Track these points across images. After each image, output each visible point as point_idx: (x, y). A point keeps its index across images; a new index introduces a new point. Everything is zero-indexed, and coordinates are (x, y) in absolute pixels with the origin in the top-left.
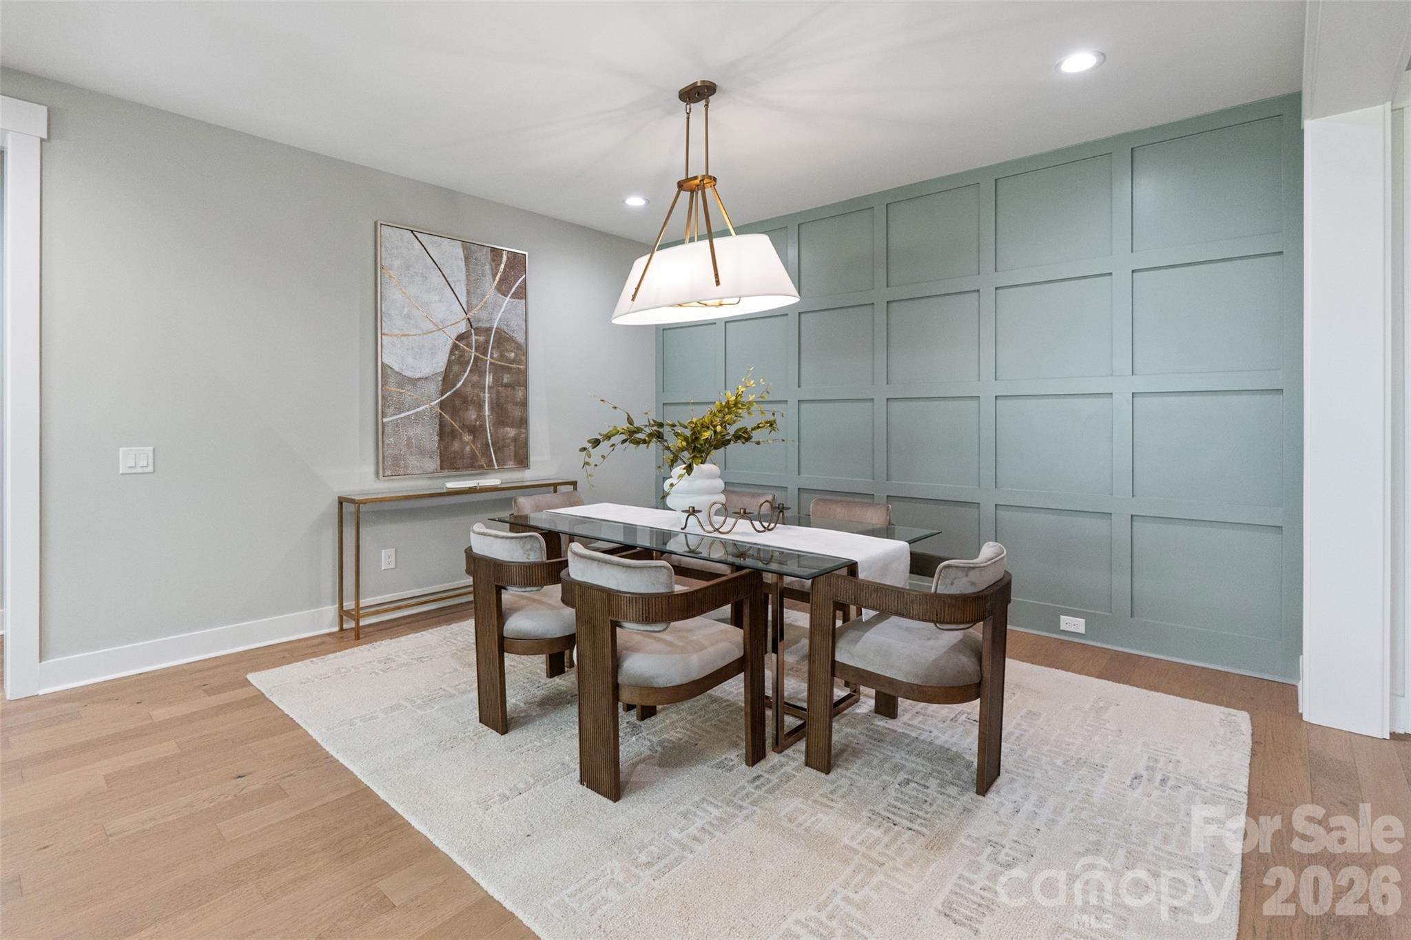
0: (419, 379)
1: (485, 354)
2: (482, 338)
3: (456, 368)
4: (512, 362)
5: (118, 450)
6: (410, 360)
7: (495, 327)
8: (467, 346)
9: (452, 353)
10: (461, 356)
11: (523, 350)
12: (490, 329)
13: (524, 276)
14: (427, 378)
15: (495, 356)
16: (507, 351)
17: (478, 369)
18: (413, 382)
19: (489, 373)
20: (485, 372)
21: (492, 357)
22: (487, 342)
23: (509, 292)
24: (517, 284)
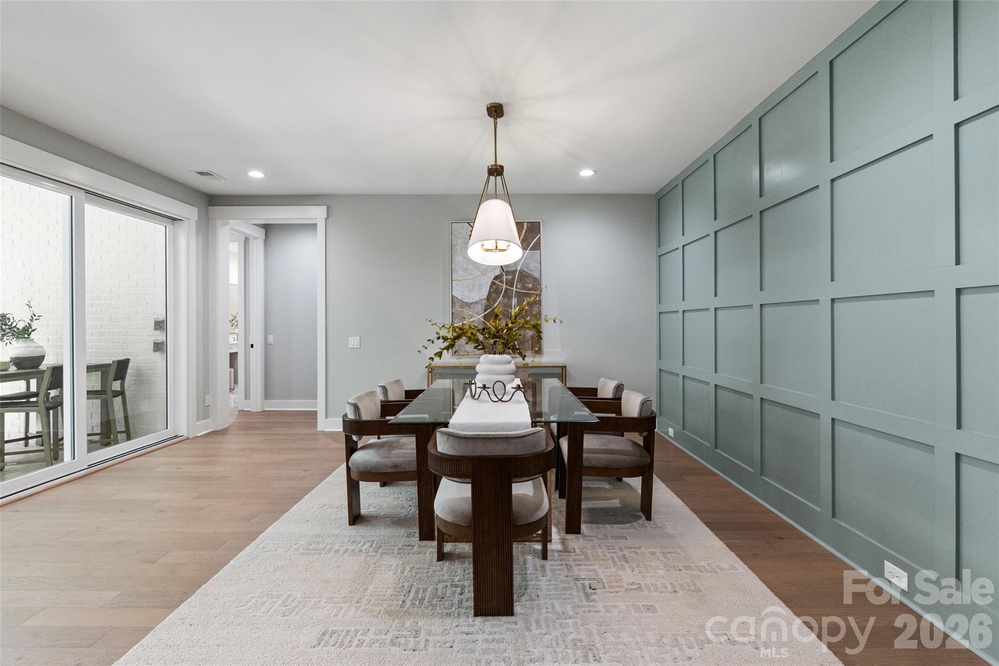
0: (472, 303)
1: (512, 286)
2: (510, 277)
3: (494, 295)
4: (530, 289)
5: (348, 339)
6: (467, 293)
7: (519, 269)
8: (501, 283)
9: (491, 287)
10: (496, 289)
11: (537, 282)
12: (516, 271)
13: (539, 236)
14: (476, 302)
15: (519, 287)
16: (527, 283)
17: (508, 295)
18: (469, 305)
19: (515, 297)
20: (512, 297)
21: (516, 288)
22: (514, 279)
23: (528, 247)
24: (534, 241)
